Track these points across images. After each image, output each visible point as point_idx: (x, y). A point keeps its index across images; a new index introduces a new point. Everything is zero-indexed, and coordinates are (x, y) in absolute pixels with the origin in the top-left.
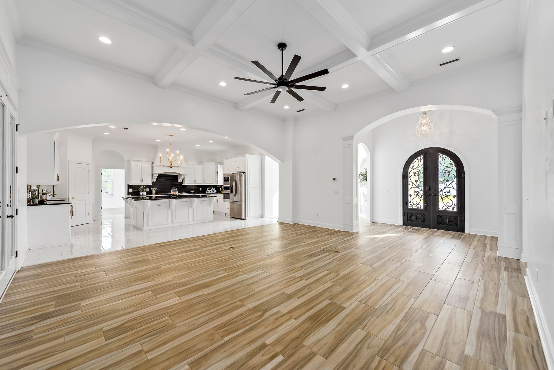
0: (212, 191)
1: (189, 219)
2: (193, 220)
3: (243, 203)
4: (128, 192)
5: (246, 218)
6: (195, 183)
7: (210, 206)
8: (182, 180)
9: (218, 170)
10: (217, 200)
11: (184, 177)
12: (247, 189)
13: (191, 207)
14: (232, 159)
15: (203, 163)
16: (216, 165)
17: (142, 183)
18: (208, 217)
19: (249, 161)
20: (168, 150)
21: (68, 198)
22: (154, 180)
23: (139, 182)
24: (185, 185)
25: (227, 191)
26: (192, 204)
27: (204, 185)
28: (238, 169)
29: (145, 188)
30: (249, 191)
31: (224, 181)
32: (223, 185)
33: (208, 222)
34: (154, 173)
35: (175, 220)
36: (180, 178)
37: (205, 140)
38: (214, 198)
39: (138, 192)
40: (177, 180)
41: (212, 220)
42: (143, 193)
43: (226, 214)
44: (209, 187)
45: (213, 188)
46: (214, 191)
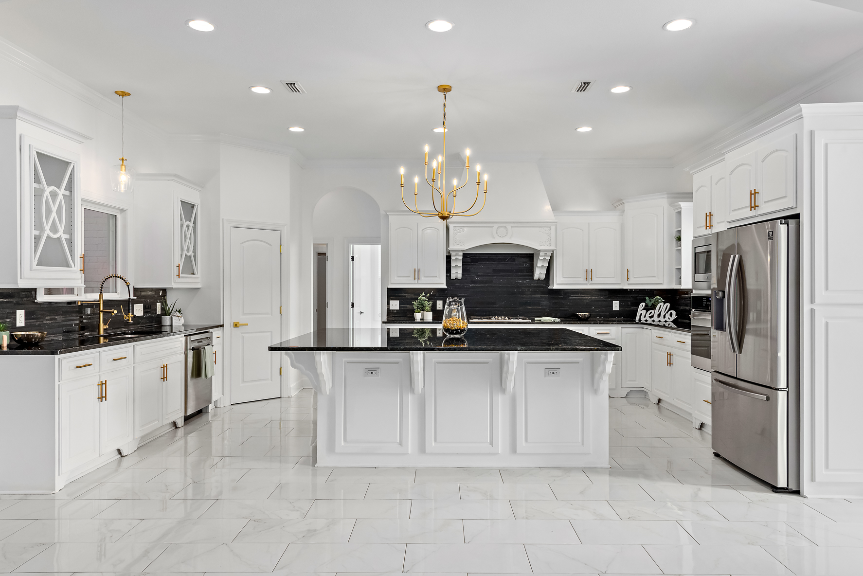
0: (657, 313)
1: (491, 443)
2: (514, 450)
3: (782, 396)
4: (388, 309)
6: (591, 282)
7: (596, 391)
8: (544, 271)
9: (679, 224)
10: (669, 355)
11: (551, 262)
12: (812, 311)
13: (503, 390)
14: (727, 156)
15: (623, 203)
16: (671, 204)
17: (417, 283)
18: (583, 444)
19: (826, 145)
20: (427, 149)
21: (222, 326)
22: (453, 271)
23: (411, 280)
24: (556, 287)
25: (703, 320)
26: (504, 375)
27: (626, 290)
28: (753, 206)
29: (430, 299)
30: (827, 324)
31: (696, 271)
32: (694, 292)
33: (584, 470)
34: (451, 247)
35: (435, 440)
36: (539, 264)
37: (584, 86)
38: (606, 355)
39: (413, 311)
40: (531, 271)
41: (604, 461)
42: (423, 315)
43: (702, 426)
44: (647, 298)
45: (665, 303)
46: (668, 315)
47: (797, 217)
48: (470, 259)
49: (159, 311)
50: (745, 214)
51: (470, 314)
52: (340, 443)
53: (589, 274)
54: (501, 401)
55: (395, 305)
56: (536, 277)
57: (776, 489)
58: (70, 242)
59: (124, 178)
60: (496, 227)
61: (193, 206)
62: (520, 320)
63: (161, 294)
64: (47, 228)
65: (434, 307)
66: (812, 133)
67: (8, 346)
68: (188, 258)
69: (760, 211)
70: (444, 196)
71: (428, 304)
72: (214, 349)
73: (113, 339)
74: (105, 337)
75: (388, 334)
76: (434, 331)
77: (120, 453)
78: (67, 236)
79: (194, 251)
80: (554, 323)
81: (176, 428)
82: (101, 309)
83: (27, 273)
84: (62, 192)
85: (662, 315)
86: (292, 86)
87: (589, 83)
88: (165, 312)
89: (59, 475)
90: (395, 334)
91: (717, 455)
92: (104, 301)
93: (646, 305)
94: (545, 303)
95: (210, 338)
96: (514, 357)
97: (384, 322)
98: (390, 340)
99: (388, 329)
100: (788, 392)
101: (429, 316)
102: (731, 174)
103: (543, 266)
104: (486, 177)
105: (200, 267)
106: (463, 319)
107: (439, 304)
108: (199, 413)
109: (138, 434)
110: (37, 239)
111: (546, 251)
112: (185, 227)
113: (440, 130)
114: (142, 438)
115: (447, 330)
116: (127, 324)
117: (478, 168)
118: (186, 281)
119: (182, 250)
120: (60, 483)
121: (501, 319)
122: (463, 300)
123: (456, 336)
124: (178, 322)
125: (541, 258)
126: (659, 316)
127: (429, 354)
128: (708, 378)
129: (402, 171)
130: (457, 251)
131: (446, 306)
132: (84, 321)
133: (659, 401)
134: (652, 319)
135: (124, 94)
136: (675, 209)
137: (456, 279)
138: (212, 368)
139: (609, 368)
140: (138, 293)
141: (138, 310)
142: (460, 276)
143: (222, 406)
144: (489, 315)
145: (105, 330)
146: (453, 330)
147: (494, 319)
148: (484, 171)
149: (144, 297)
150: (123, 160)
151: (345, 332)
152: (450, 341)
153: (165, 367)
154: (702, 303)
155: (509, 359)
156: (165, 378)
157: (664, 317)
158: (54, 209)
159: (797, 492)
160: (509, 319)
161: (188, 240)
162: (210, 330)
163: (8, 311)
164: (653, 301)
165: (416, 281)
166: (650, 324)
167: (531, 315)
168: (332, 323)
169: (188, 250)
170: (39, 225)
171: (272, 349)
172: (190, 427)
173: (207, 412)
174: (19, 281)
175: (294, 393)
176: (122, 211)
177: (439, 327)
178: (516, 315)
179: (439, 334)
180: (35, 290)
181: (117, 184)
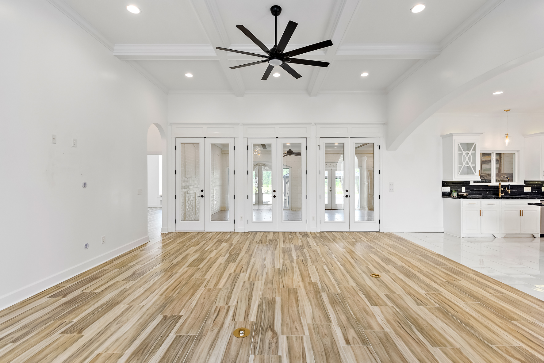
58: (474, 167)
59: (507, 141)
64: (464, 163)
67: (456, 197)
74: (501, 197)
77: (494, 236)
81: (535, 238)
82: (499, 188)
83: (456, 177)
84: (471, 152)
89: (462, 233)
109: (504, 232)
110: (460, 167)
114: (507, 234)
135: (507, 111)
140: (527, 183)
141: (528, 189)
150: (507, 134)
153: (522, 211)
156: (521, 215)
158: (467, 158)
163: (459, 187)
170: (461, 163)
176: (518, 151)
180: (470, 181)
181: (505, 144)
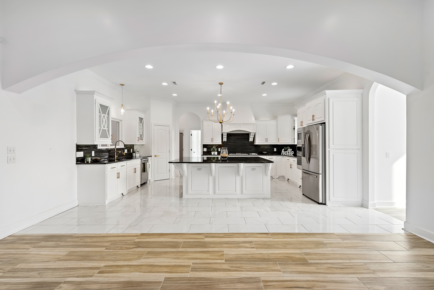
0: (288, 152)
1: (235, 191)
2: (242, 193)
4: (203, 151)
5: (327, 203)
6: (267, 142)
7: (266, 175)
8: (253, 139)
9: (294, 124)
10: (291, 165)
11: (255, 136)
12: (329, 151)
13: (239, 175)
14: (306, 104)
15: (277, 117)
16: (292, 118)
17: (213, 143)
18: (263, 191)
19: (333, 102)
20: (216, 102)
21: (151, 156)
22: (224, 139)
23: (210, 142)
24: (256, 144)
25: (299, 154)
26: (239, 170)
27: (278, 145)
28: (313, 120)
29: (216, 148)
30: (333, 155)
31: (298, 139)
32: (298, 145)
33: (263, 199)
34: (223, 132)
35: (218, 190)
36: (251, 137)
37: (263, 83)
38: (269, 164)
39: (211, 152)
40: (248, 139)
41: (269, 196)
42: (214, 153)
43: (300, 186)
44: (285, 147)
45: (290, 149)
46: (291, 153)
47: (325, 123)
48: (229, 135)
49: (132, 152)
50: (311, 122)
51: (229, 153)
52: (190, 191)
53: (267, 140)
54: (238, 178)
55: (205, 150)
56: (250, 141)
57: (319, 203)
58: (108, 130)
59: (123, 111)
60: (237, 125)
61: (142, 119)
62: (245, 154)
63: (132, 146)
64: (102, 126)
65: (218, 150)
66: (329, 99)
67: (90, 162)
68: (141, 135)
69: (315, 121)
70: (221, 116)
71: (216, 149)
72: (149, 163)
73: (119, 160)
74: (117, 160)
75: (203, 159)
76: (218, 158)
77: (123, 195)
78: (108, 129)
79: (143, 133)
80: (256, 155)
81: (138, 188)
82: (116, 151)
83: (97, 140)
84: (106, 116)
85: (289, 153)
86: (174, 83)
87: (265, 82)
88: (134, 152)
89: (107, 200)
90: (205, 159)
91: (303, 194)
92: (116, 148)
93: (285, 149)
94: (253, 149)
95: (148, 160)
96: (242, 165)
97: (202, 155)
98: (203, 160)
99: (203, 157)
100: (322, 175)
101: (216, 153)
102: (307, 110)
103: (252, 137)
104: (234, 110)
105: (144, 138)
106: (227, 154)
107: (219, 149)
108: (144, 183)
109: (128, 189)
110: (100, 130)
111: (253, 133)
112: (140, 125)
113: (219, 95)
114: (129, 190)
115: (222, 157)
116: (123, 155)
117: (231, 108)
118: (141, 142)
119: (139, 132)
120: (107, 202)
121: (239, 154)
122: (227, 148)
123: (225, 159)
124: (137, 155)
125: (251, 135)
126: (288, 153)
127: (216, 164)
128: (301, 171)
129: (208, 108)
130: (225, 133)
131: (222, 150)
132: (111, 155)
133: (288, 179)
134: (286, 154)
135: (122, 85)
136: (293, 120)
137: (225, 141)
138: (149, 169)
139: (270, 168)
140: (125, 146)
141: (126, 151)
142: (226, 141)
143: (151, 181)
144: (235, 153)
145: (117, 157)
146: (224, 157)
147: (237, 154)
148: (233, 109)
149: (127, 147)
150: (122, 105)
151: (189, 158)
152: (223, 161)
153: (135, 169)
154: (300, 149)
155: (240, 165)
156: (135, 172)
157: (290, 153)
158: (104, 121)
159: (325, 204)
160: (241, 154)
161: (141, 129)
162: (148, 158)
163: (90, 151)
164: (287, 148)
165: (212, 142)
166: (286, 156)
167: (248, 153)
168: (185, 155)
169: (141, 133)
170: (100, 126)
171: (169, 163)
172: (142, 188)
173: (147, 183)
174: (95, 142)
175: (173, 178)
176: (121, 120)
177: (219, 156)
178: (244, 153)
179: (219, 159)
180: (97, 145)
181: (121, 112)
